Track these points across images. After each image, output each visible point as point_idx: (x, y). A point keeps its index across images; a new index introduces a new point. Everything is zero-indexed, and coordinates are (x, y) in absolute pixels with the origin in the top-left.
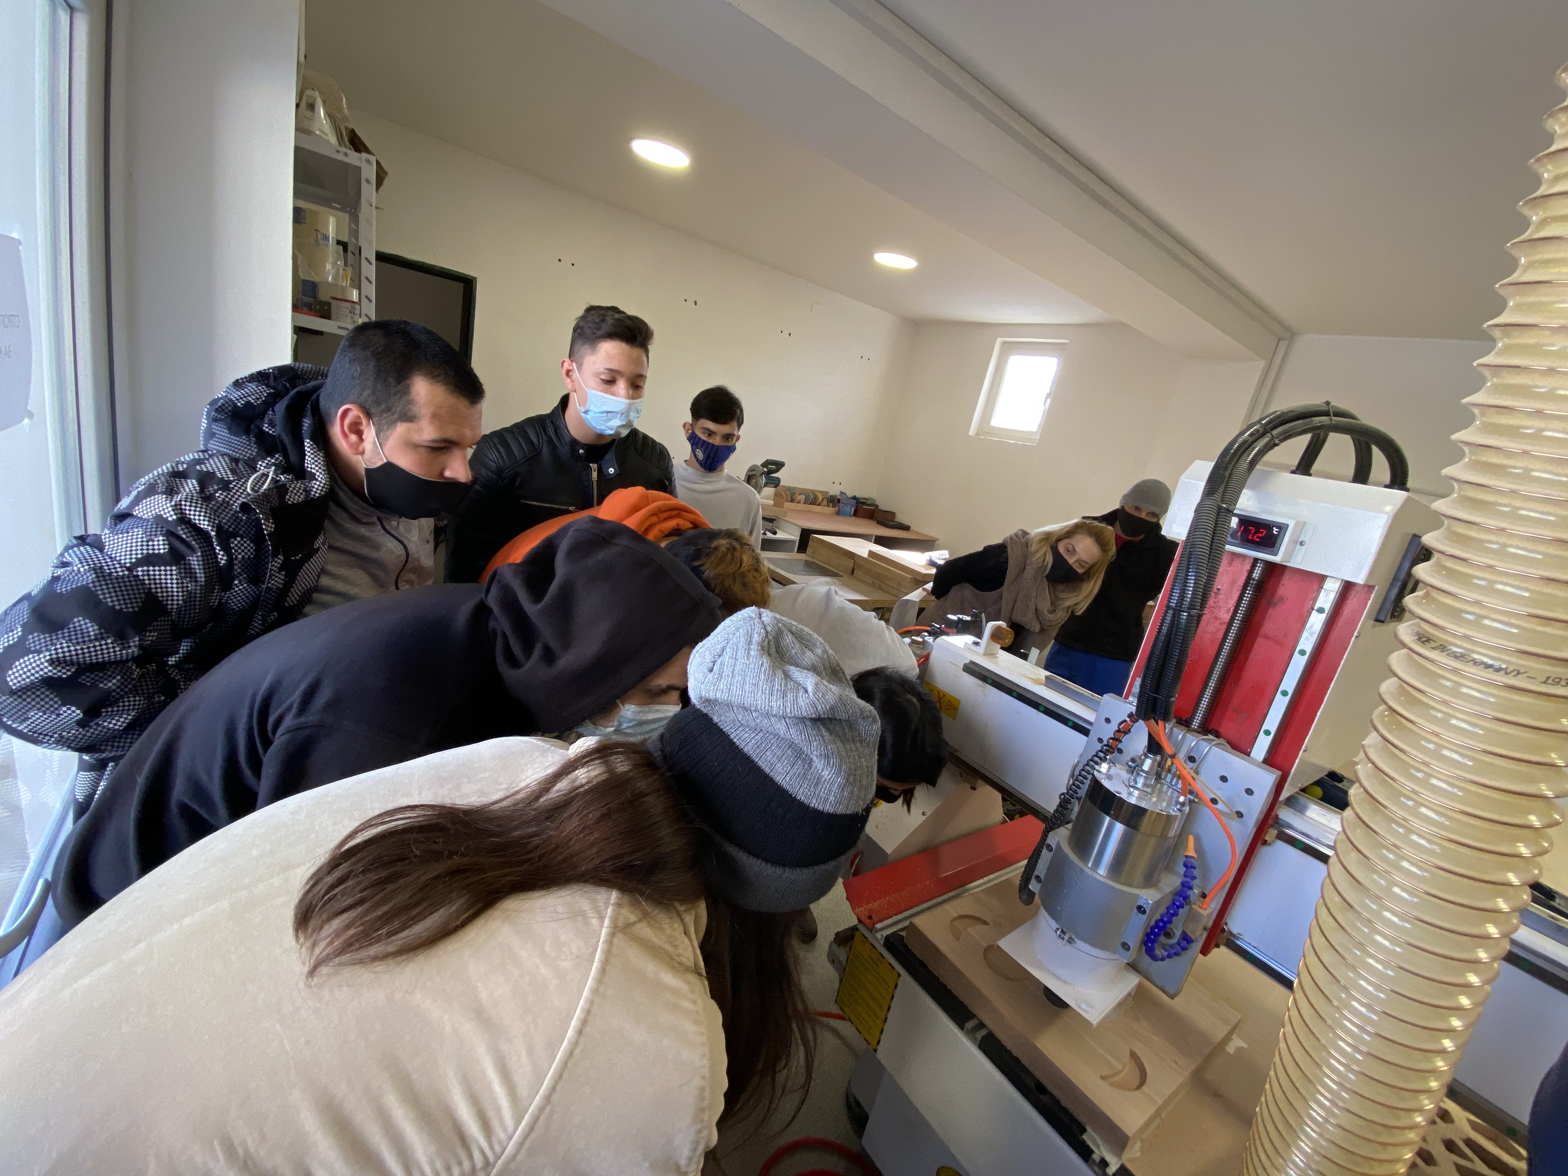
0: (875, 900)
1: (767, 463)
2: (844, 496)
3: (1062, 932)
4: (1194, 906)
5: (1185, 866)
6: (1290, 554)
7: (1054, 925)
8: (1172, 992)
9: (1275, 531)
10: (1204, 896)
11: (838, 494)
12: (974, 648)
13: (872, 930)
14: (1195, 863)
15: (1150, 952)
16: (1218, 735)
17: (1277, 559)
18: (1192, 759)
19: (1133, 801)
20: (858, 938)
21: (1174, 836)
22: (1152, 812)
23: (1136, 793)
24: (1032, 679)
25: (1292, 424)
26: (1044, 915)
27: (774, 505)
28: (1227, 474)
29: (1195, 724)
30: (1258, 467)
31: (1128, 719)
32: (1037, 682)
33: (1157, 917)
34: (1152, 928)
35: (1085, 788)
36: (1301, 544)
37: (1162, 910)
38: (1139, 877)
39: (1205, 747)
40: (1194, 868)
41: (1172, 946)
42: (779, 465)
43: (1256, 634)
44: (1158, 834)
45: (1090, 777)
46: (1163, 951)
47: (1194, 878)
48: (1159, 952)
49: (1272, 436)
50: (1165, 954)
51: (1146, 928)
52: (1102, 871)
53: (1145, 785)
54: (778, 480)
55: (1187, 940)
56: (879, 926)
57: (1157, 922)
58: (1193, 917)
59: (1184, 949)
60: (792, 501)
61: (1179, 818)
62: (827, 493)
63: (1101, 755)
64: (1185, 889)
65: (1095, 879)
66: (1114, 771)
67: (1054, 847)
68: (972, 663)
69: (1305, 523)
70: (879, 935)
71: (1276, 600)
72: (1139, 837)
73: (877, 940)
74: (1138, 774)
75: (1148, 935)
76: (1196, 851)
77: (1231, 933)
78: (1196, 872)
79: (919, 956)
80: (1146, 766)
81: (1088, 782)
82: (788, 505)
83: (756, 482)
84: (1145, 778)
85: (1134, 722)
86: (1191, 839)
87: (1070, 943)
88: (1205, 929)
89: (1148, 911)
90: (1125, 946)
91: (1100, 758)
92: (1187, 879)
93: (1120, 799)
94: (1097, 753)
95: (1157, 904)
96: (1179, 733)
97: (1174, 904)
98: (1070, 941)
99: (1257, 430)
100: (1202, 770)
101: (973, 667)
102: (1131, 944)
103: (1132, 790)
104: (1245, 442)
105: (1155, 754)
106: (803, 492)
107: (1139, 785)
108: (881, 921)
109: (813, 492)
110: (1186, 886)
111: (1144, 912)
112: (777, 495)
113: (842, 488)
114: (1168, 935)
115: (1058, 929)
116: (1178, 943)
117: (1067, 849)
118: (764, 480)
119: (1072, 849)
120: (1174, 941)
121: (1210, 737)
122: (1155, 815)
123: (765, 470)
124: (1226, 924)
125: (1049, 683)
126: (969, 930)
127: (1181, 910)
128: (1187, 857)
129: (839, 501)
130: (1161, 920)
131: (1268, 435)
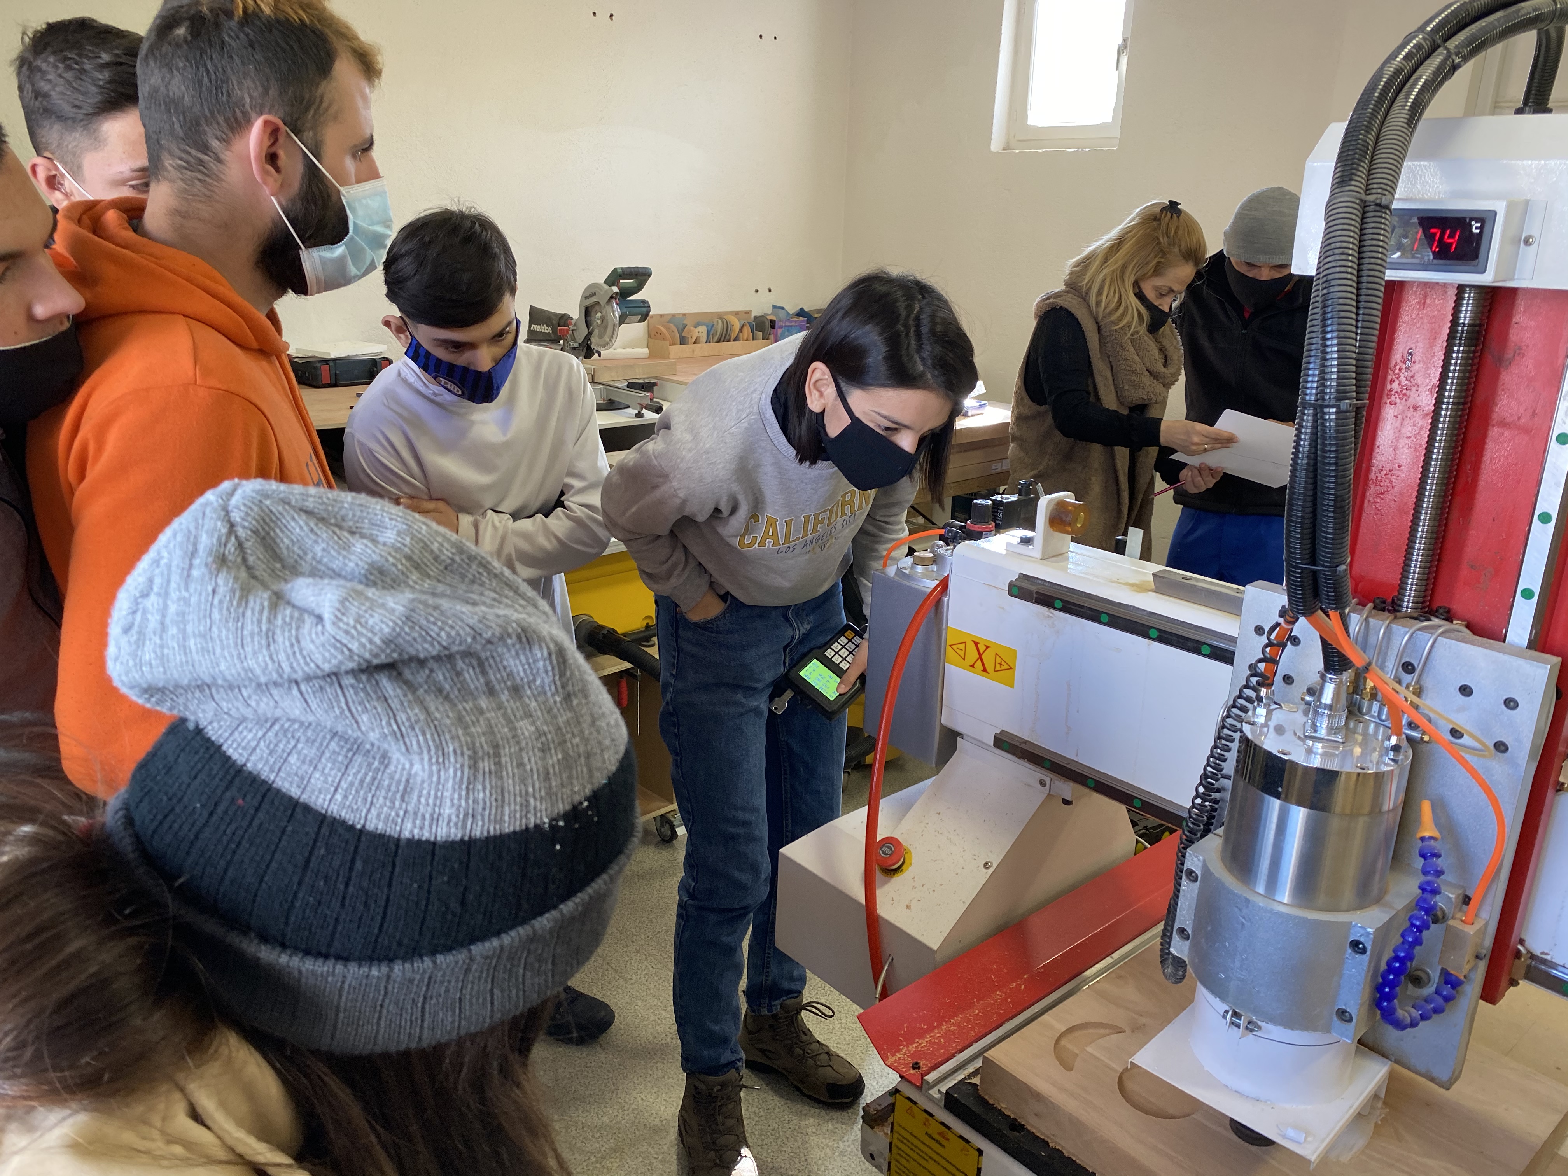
0: (921, 1037)
1: (615, 277)
2: (782, 314)
3: (1235, 1014)
4: (1451, 922)
5: (1423, 855)
6: (1510, 263)
7: (1222, 1007)
8: (1445, 1077)
9: (1475, 227)
10: (1467, 900)
11: (768, 310)
12: (1023, 549)
13: (922, 1086)
14: (1437, 846)
15: (1389, 1016)
16: (1449, 617)
17: (1487, 278)
18: (1408, 668)
19: (1316, 762)
20: (901, 1105)
21: (1394, 809)
22: (1349, 774)
23: (1319, 746)
24: (1132, 585)
25: (1483, 23)
26: (1202, 992)
27: (651, 356)
28: (1371, 138)
29: (1408, 603)
30: (1427, 114)
31: (1281, 620)
32: (1140, 588)
33: (1388, 954)
34: (1384, 976)
35: (1232, 757)
36: (1527, 242)
37: (1396, 940)
38: (1348, 894)
39: (1426, 641)
40: (1438, 856)
41: (1427, 1000)
42: (641, 276)
43: (1486, 422)
44: (1367, 810)
45: (1237, 736)
46: (1413, 1011)
47: (1439, 873)
48: (1403, 1013)
49: (1448, 50)
50: (1416, 1014)
51: (1374, 977)
52: (1285, 895)
53: (1330, 729)
54: (645, 304)
55: (1451, 982)
56: (931, 1077)
57: (1389, 964)
58: (1453, 940)
59: (1448, 999)
60: (683, 341)
61: (1396, 773)
62: (748, 313)
63: (1249, 692)
64: (1427, 896)
65: (1271, 912)
66: (1278, 717)
67: (1199, 872)
68: (1024, 577)
69: (1527, 202)
70: (934, 1092)
71: (1509, 354)
72: (1335, 823)
73: (931, 1099)
74: (1316, 713)
75: (1379, 989)
76: (1437, 824)
77: (1533, 956)
78: (1440, 863)
79: (1007, 1112)
80: (1327, 697)
81: (1235, 746)
82: (677, 350)
83: (603, 319)
84: (1329, 716)
85: (1294, 623)
86: (1426, 807)
87: (1251, 1031)
88: (1478, 957)
89: (1369, 948)
90: (1343, 1015)
91: (1249, 700)
92: (1429, 878)
93: (1292, 763)
94: (1241, 691)
95: (1383, 932)
96: (1380, 625)
97: (1413, 925)
98: (1251, 1027)
99: (1418, 47)
100: (1428, 682)
101: (1025, 584)
102: (1353, 1010)
103: (1310, 743)
104: (1398, 72)
105: (1339, 671)
106: (700, 319)
107: (1322, 732)
108: (935, 1067)
109: (720, 316)
110: (1429, 890)
111: (1364, 951)
112: (653, 335)
113: (774, 299)
114: (1417, 981)
115: (1227, 1012)
116: (1437, 992)
117: (1220, 872)
118: (616, 311)
119: (1230, 870)
120: (1429, 990)
121: (1436, 621)
122: (1354, 777)
123: (615, 289)
124: (1522, 942)
125: (1162, 585)
126: (1089, 1049)
127: (1425, 933)
128: (1422, 839)
129: (773, 325)
130: (1396, 958)
131: (1440, 50)
